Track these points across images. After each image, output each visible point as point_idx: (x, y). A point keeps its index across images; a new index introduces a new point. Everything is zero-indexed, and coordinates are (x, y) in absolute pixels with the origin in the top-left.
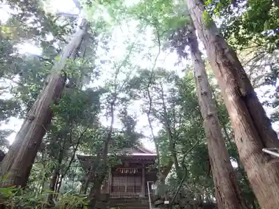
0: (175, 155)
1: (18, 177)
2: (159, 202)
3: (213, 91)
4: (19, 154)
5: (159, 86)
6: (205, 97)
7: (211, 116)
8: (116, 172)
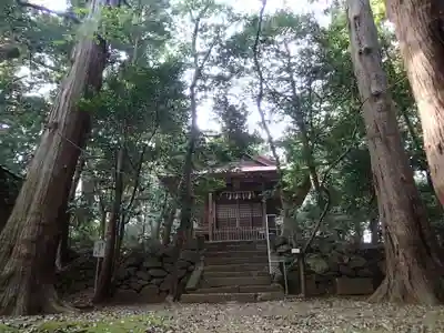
0: (313, 169)
1: (43, 224)
2: (284, 248)
3: (386, 47)
4: (40, 187)
5: (283, 48)
6: (367, 59)
7: (377, 95)
8: (220, 198)
